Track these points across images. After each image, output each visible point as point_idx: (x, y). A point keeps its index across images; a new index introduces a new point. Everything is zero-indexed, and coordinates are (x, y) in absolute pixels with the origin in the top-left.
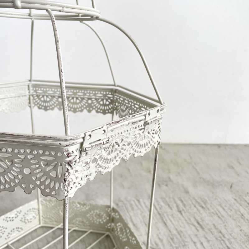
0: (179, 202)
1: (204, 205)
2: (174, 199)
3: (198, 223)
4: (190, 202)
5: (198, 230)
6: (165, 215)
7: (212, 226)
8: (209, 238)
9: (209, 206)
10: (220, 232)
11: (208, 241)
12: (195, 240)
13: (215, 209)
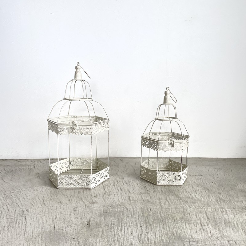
0: (116, 183)
1: (128, 183)
2: (114, 181)
3: (121, 189)
4: (122, 182)
5: (119, 191)
6: (106, 186)
7: (127, 190)
8: (122, 193)
9: (130, 183)
10: (129, 192)
11: (121, 194)
12: (116, 194)
13: (133, 184)
